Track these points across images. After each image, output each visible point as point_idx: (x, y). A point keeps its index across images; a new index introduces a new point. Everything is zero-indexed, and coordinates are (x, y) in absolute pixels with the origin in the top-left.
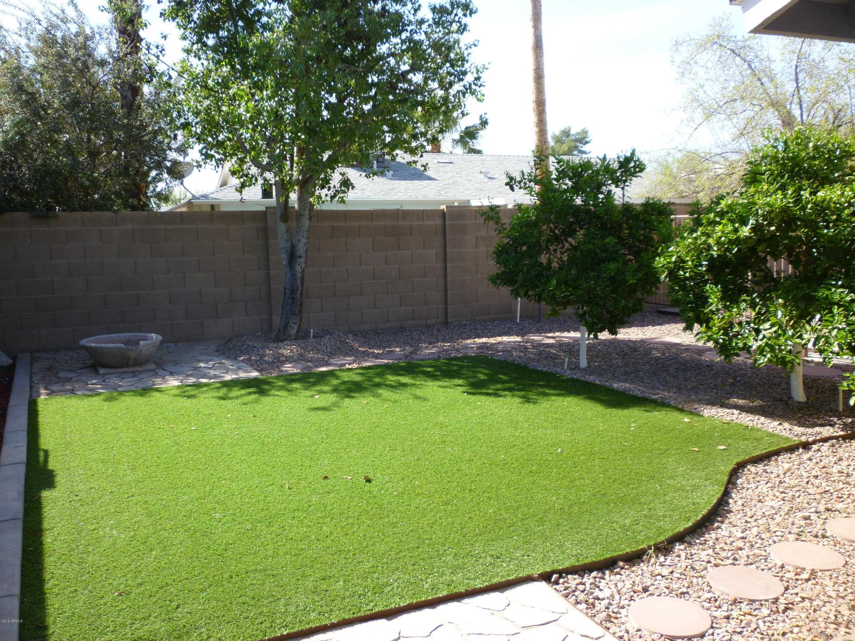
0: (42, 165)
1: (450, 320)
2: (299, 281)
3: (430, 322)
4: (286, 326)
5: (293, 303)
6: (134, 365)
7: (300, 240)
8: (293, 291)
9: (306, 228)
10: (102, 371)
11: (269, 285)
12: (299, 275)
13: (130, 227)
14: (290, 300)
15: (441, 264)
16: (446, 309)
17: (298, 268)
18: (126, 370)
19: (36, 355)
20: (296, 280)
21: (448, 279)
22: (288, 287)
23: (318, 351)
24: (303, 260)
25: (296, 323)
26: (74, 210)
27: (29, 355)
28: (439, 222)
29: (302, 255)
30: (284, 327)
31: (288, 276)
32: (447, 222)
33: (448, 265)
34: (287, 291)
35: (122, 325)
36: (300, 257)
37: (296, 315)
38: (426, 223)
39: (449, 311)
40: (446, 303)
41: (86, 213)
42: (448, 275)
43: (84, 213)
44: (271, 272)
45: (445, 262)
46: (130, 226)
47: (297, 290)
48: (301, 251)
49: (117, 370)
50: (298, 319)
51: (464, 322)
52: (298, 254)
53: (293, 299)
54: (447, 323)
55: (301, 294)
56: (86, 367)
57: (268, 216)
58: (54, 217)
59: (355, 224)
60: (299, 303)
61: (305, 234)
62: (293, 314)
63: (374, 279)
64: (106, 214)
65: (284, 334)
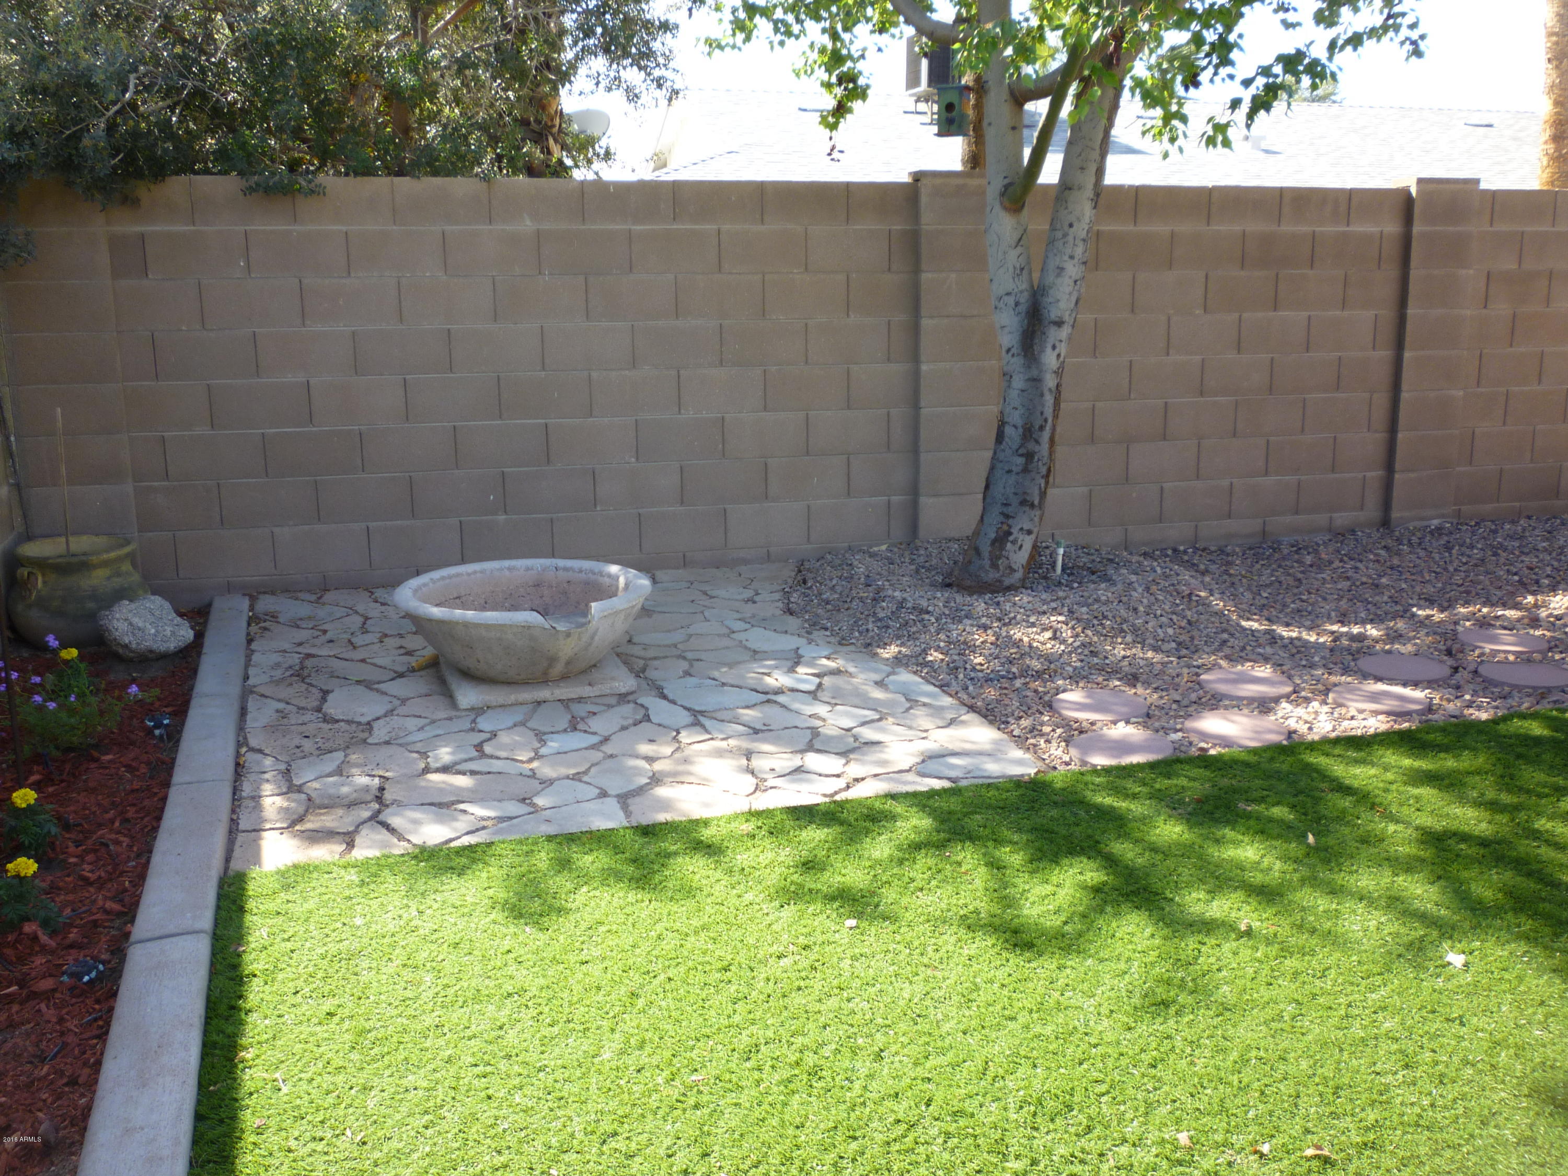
0: (272, 20)
1: (1395, 514)
2: (1049, 399)
3: (1342, 519)
4: (1002, 538)
5: (1026, 470)
6: (565, 677)
7: (1061, 269)
8: (1029, 433)
9: (1081, 229)
10: (468, 696)
11: (916, 406)
12: (1050, 381)
13: (527, 225)
14: (1021, 461)
15: (1385, 354)
16: (1388, 486)
17: (1050, 359)
18: (544, 693)
19: (266, 604)
20: (1042, 395)
21: (1405, 395)
22: (1016, 417)
23: (1140, 638)
24: (1065, 332)
25: (1029, 532)
26: (367, 171)
27: (246, 603)
28: (1392, 228)
29: (1066, 318)
30: (994, 542)
31: (1018, 383)
32: (1417, 229)
33: (1407, 355)
34: (1008, 430)
35: (502, 518)
36: (1059, 324)
37: (1032, 506)
38: (1358, 228)
39: (1397, 493)
40: (1390, 466)
41: (403, 183)
42: (1405, 386)
43: (398, 180)
44: (924, 368)
45: (1399, 345)
46: (528, 223)
47: (1042, 428)
48: (1062, 305)
49: (514, 696)
50: (1036, 519)
51: (1436, 522)
52: (1054, 314)
53: (1029, 456)
54: (1385, 523)
55: (1052, 441)
56: (413, 670)
57: (924, 199)
58: (313, 192)
59: (1160, 228)
60: (1044, 470)
61: (1079, 251)
62: (1023, 503)
63: (1202, 394)
64: (459, 186)
65: (995, 566)
